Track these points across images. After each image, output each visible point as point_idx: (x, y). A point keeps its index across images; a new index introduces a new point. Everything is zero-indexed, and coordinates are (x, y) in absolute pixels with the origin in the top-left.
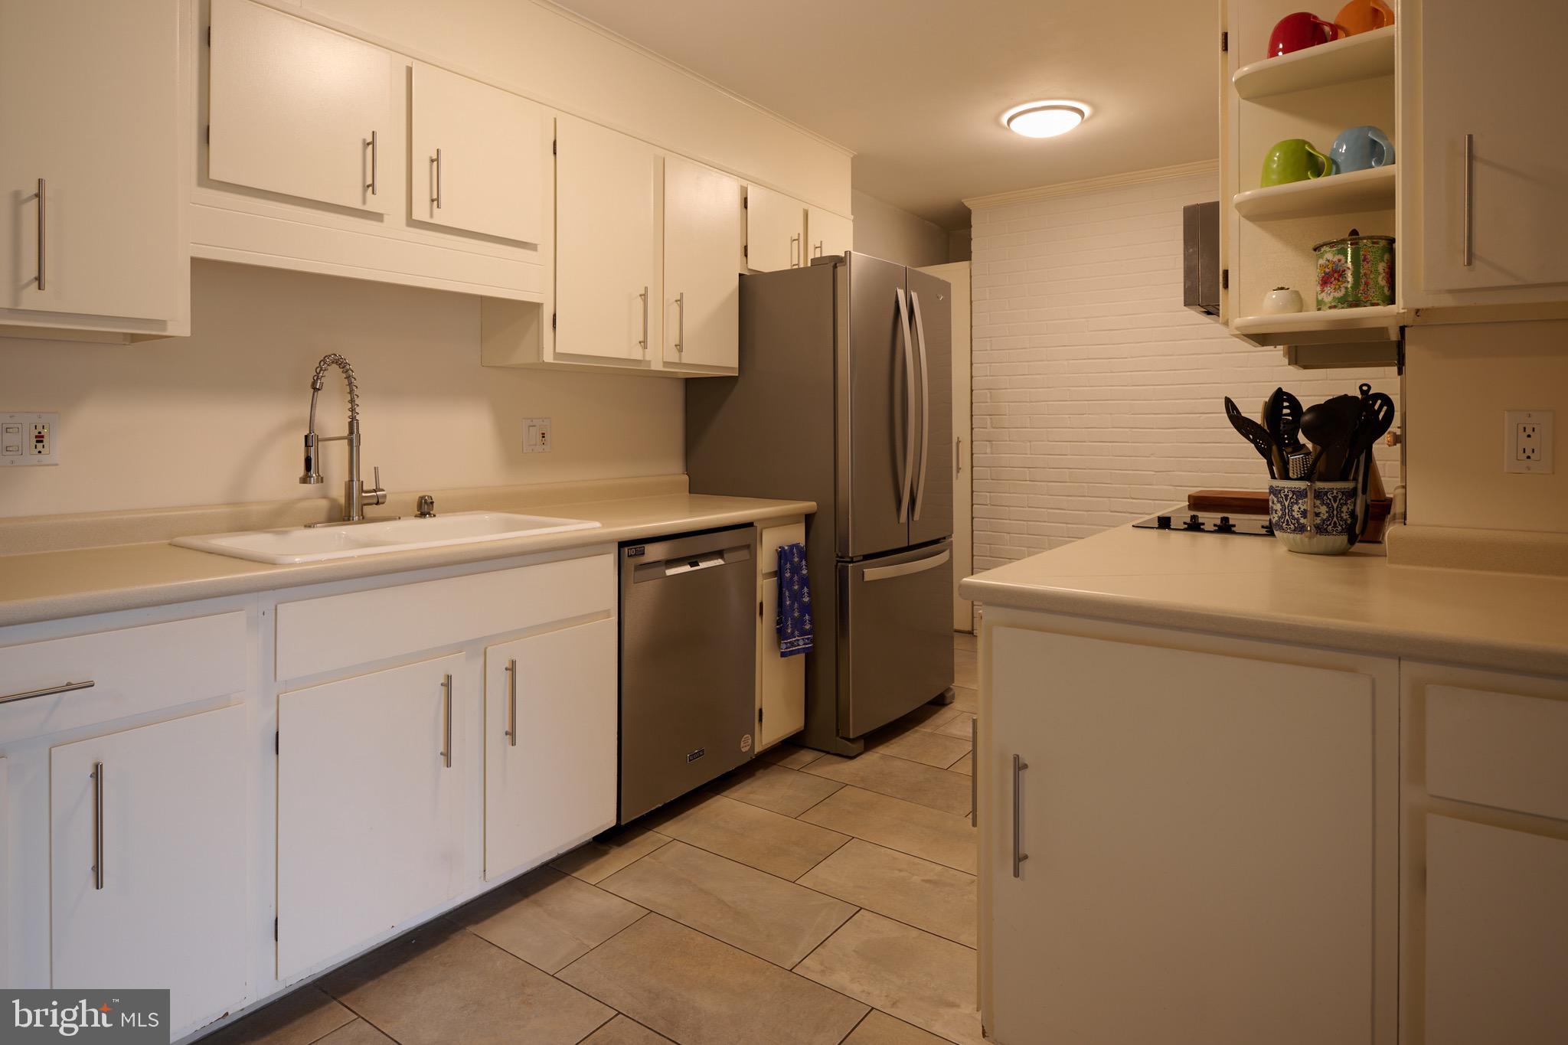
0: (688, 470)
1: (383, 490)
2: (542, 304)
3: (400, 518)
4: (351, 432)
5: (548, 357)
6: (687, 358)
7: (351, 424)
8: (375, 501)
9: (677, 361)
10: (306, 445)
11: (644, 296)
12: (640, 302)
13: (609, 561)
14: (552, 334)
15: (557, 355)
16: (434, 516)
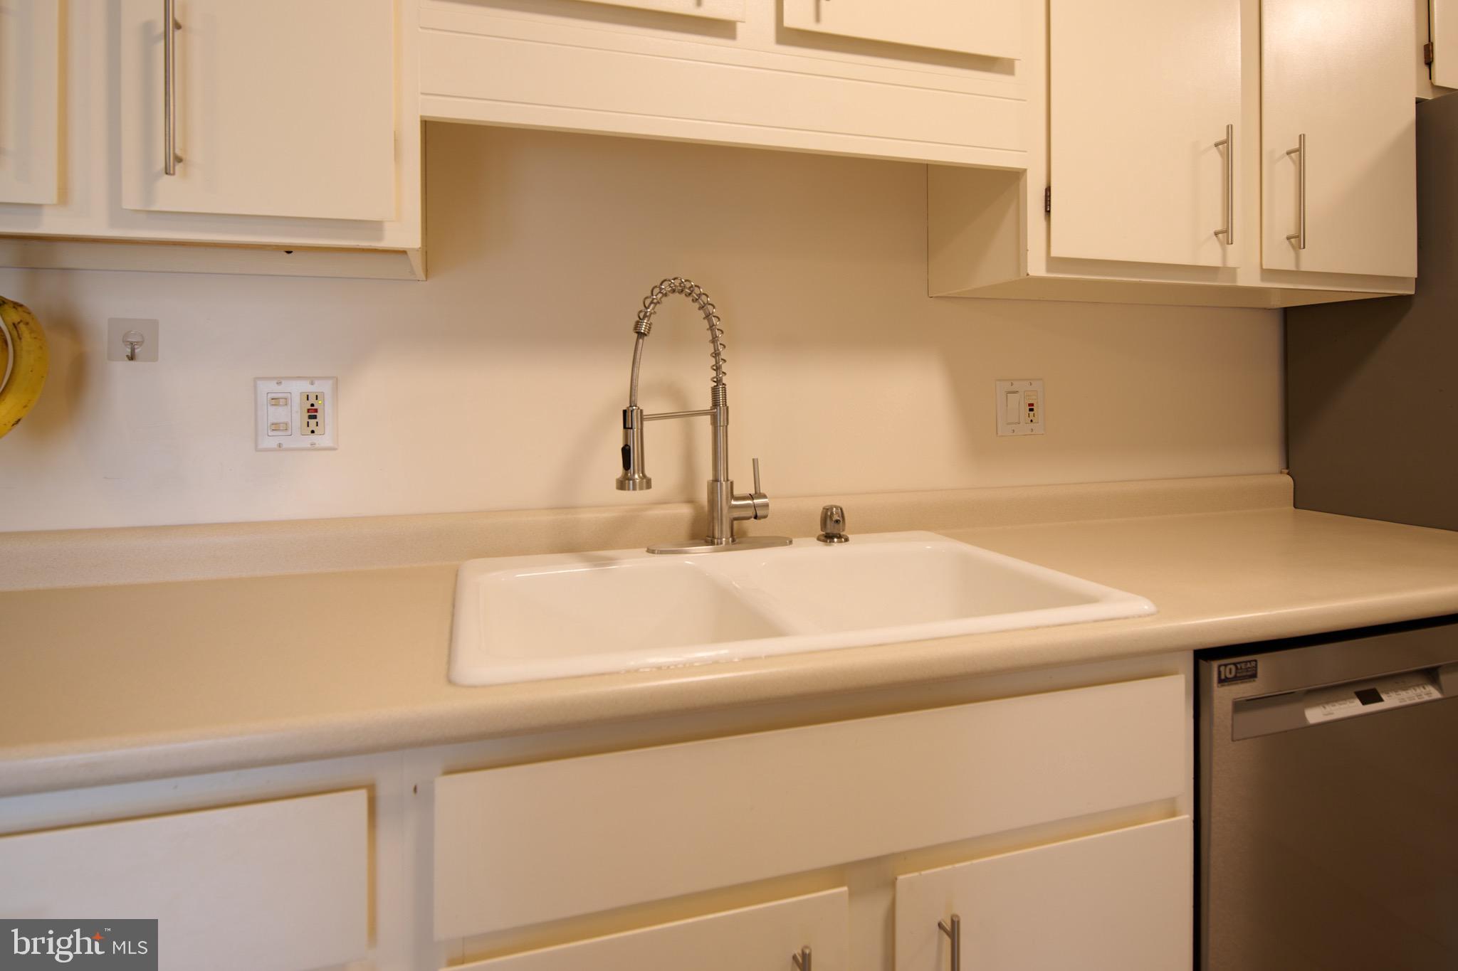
0: (1289, 465)
1: (765, 497)
2: (1025, 170)
3: (791, 542)
4: (715, 404)
5: (1036, 267)
6: (1311, 261)
7: (715, 391)
8: (750, 513)
9: (1293, 268)
10: (625, 427)
11: (1225, 146)
12: (1215, 158)
13: (1176, 689)
14: (1043, 223)
15: (1054, 262)
16: (847, 540)
